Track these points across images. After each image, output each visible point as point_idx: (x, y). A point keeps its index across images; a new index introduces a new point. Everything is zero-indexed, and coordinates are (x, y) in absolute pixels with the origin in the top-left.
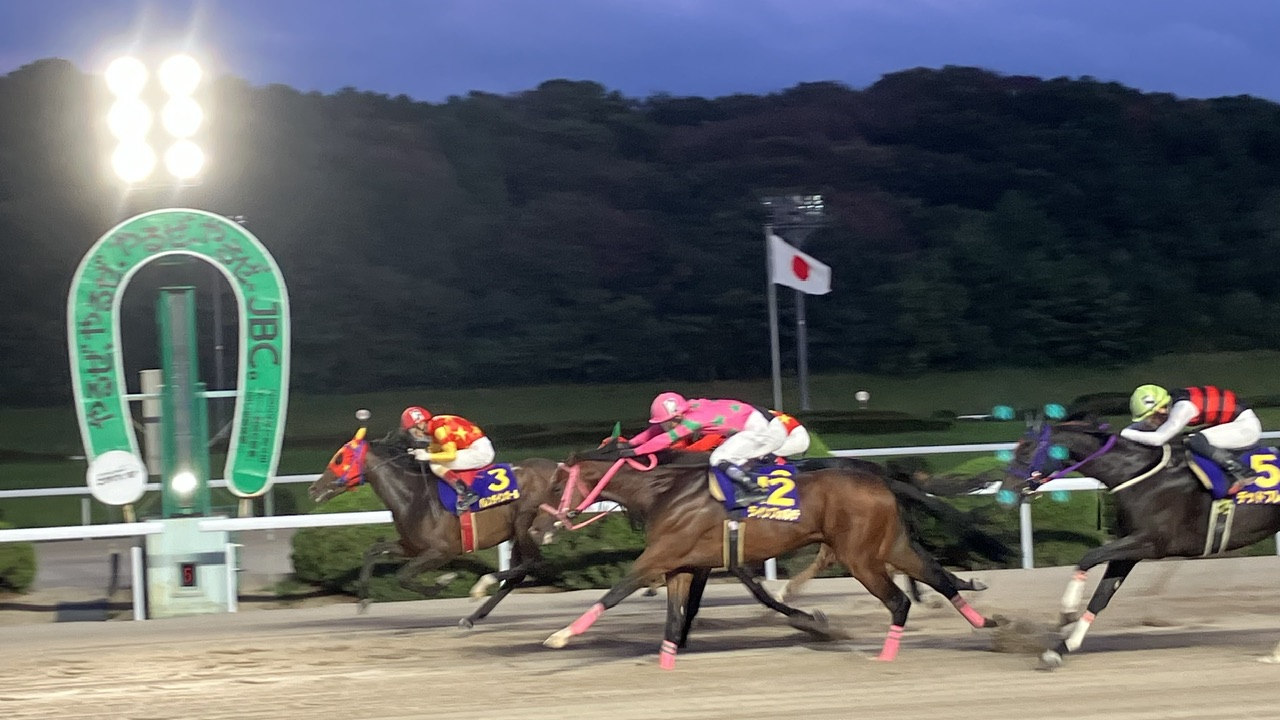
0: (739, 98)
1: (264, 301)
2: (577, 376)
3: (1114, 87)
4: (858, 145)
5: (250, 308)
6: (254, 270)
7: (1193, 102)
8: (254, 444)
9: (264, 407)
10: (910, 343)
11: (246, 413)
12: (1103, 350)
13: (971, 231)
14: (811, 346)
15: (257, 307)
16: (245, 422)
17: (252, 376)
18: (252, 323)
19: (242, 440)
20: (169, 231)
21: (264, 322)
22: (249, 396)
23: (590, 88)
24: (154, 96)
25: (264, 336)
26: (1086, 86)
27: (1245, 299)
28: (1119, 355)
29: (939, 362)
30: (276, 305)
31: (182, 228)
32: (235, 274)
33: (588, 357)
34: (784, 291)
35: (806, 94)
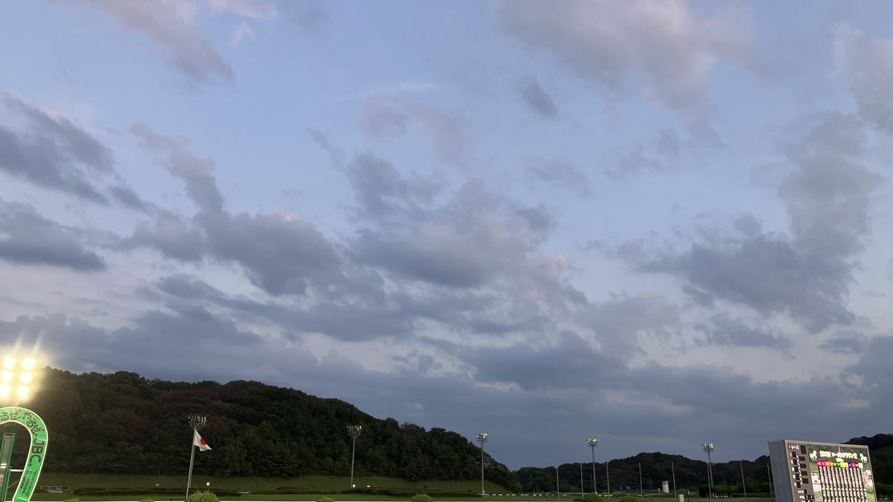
0: (183, 383)
1: (40, 440)
2: (111, 471)
3: (300, 392)
4: (220, 402)
5: (34, 442)
6: (39, 430)
7: (321, 399)
8: (25, 489)
9: (32, 475)
10: (226, 468)
11: (24, 478)
12: (285, 473)
13: (251, 432)
14: (194, 466)
15: (37, 442)
16: (23, 481)
17: (30, 465)
18: (33, 447)
19: (21, 487)
20: (11, 414)
21: (39, 447)
22: (27, 472)
23: (134, 376)
24: (18, 369)
25: (37, 452)
26: (291, 390)
27: (328, 459)
28: (291, 475)
29: (234, 474)
30: (44, 442)
31: (17, 413)
32: (32, 431)
33: (115, 466)
34: (197, 448)
35: (206, 384)
